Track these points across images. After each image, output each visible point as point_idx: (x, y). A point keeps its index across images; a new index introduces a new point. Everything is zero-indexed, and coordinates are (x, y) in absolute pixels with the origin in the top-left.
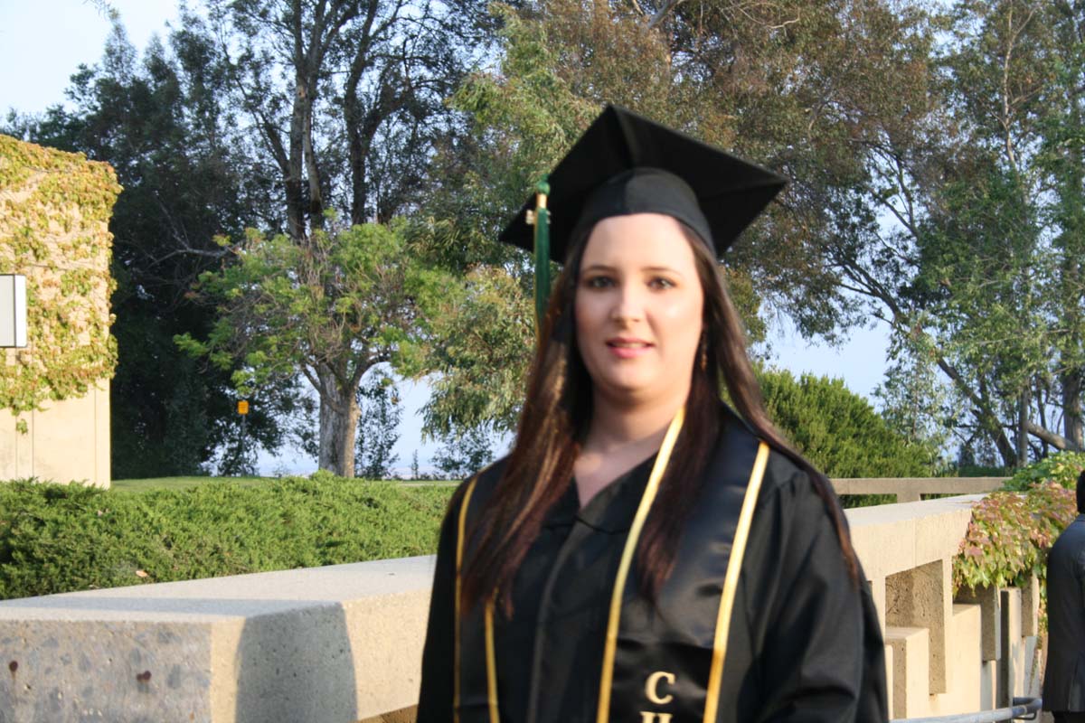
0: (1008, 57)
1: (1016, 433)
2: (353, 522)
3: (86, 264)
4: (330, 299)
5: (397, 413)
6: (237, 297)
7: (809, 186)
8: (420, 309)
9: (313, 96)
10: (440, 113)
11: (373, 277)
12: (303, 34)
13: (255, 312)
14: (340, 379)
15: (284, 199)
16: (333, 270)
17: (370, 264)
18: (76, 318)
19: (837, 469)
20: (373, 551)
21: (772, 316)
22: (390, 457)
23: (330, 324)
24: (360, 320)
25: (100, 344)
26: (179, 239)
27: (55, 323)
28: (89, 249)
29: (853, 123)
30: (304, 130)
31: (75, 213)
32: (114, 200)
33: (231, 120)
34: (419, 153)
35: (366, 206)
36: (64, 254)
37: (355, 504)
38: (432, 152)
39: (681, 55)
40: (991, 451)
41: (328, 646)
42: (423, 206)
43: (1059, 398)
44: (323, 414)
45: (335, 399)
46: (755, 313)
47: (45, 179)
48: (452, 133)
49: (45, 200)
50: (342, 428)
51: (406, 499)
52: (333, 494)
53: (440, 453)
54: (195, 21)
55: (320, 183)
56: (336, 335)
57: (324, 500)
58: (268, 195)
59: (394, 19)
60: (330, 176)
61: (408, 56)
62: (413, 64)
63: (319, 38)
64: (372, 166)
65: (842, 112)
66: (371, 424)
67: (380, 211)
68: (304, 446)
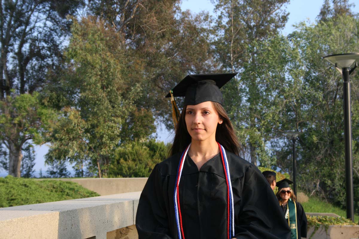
0: (232, 42)
2: (19, 192)
4: (12, 118)
5: (34, 155)
7: (169, 82)
8: (42, 122)
9: (7, 52)
10: (49, 58)
11: (27, 111)
12: (4, 31)
14: (16, 145)
16: (13, 109)
17: (26, 107)
20: (27, 202)
21: (158, 124)
22: (33, 171)
23: (12, 127)
24: (22, 125)
29: (184, 62)
30: (4, 63)
34: (43, 71)
35: (25, 88)
37: (20, 186)
38: (46, 70)
39: (128, 40)
41: (8, 233)
42: (44, 88)
43: (249, 150)
44: (10, 157)
45: (14, 152)
46: (153, 123)
48: (53, 64)
50: (16, 161)
51: (37, 184)
52: (13, 183)
53: (49, 169)
55: (9, 80)
56: (14, 131)
57: (10, 185)
59: (34, 27)
60: (12, 78)
61: (39, 39)
62: (40, 42)
63: (9, 33)
64: (27, 75)
65: (180, 59)
66: (26, 160)
67: (29, 90)
68: (4, 167)
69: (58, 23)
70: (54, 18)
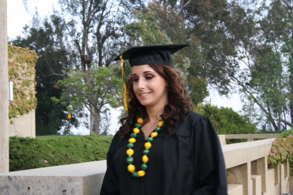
1: (278, 122)
2: (102, 147)
3: (29, 78)
4: (92, 87)
5: (110, 117)
6: (68, 87)
9: (88, 32)
10: (122, 36)
11: (105, 81)
12: (85, 16)
13: (73, 91)
14: (95, 109)
15: (80, 60)
16: (94, 79)
17: (103, 77)
18: (26, 93)
19: (230, 132)
22: (109, 129)
23: (93, 94)
24: (101, 92)
25: (32, 100)
26: (52, 71)
27: (20, 94)
28: (29, 74)
29: (233, 39)
30: (86, 41)
31: (26, 64)
32: (36, 61)
33: (66, 39)
34: (117, 48)
35: (102, 62)
36: (23, 75)
38: (120, 47)
40: (271, 127)
43: (289, 112)
44: (91, 118)
45: (94, 114)
47: (18, 55)
48: (125, 42)
49: (18, 61)
50: (96, 121)
54: (57, 12)
55: (90, 55)
56: (95, 97)
58: (76, 59)
59: (109, 12)
60: (93, 54)
61: (113, 22)
62: (114, 24)
63: (90, 17)
64: (104, 51)
65: (230, 36)
66: (104, 120)
67: (106, 63)
68: (86, 127)
69: (129, 8)
70: (125, 4)
